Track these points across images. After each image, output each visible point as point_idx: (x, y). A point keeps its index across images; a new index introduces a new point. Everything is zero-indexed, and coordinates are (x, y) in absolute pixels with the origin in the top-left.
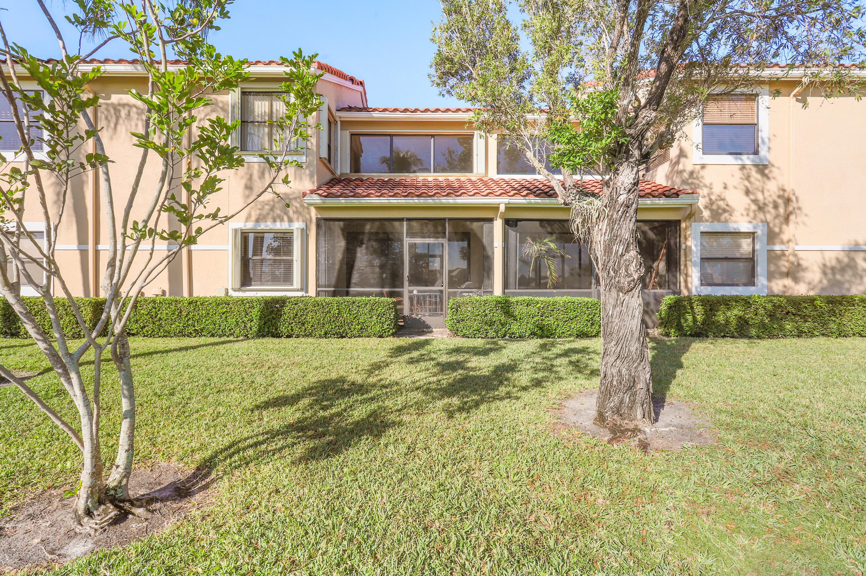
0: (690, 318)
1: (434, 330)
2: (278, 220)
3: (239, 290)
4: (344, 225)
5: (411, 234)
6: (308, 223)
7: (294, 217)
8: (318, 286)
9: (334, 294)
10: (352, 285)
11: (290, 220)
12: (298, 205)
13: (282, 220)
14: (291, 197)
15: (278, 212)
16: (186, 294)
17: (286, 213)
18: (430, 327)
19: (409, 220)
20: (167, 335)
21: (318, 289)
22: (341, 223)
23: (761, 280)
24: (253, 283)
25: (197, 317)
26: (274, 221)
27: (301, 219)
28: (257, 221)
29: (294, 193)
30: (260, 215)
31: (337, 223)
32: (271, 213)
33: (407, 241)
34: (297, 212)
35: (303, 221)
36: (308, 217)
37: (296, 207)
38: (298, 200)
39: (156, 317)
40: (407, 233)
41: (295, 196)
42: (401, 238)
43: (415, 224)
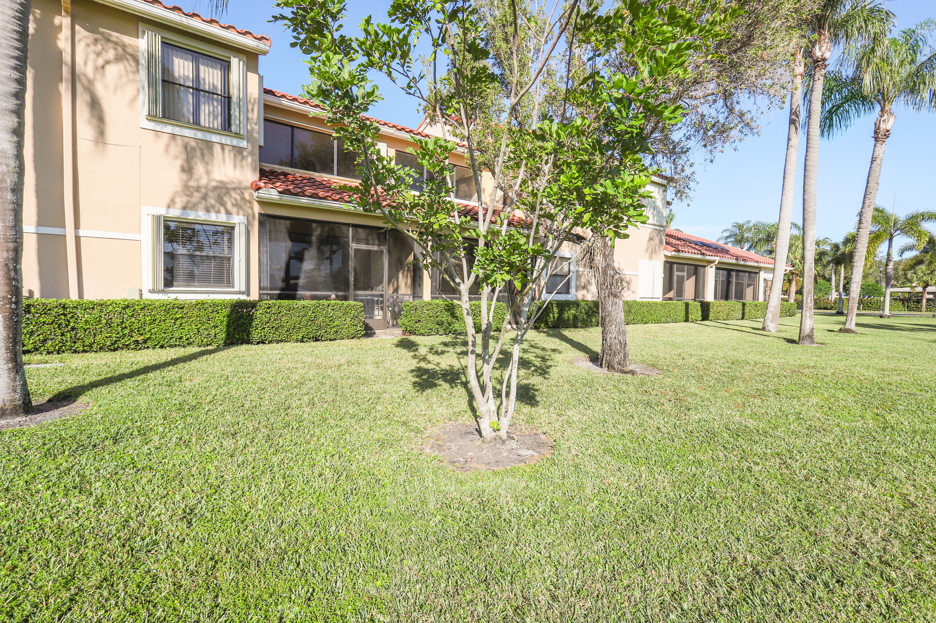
0: (551, 315)
1: (376, 331)
2: (212, 210)
3: (163, 292)
4: (291, 224)
5: (357, 240)
6: (251, 219)
7: (234, 210)
8: (260, 288)
10: (299, 288)
11: (228, 213)
12: (238, 197)
13: (218, 212)
14: (229, 186)
15: (212, 201)
16: (74, 296)
17: (223, 204)
18: (372, 329)
19: (355, 226)
20: (88, 349)
21: (261, 292)
22: (288, 222)
23: (573, 290)
24: (175, 283)
25: (136, 326)
26: (208, 210)
27: (241, 212)
28: (184, 208)
29: (233, 182)
30: (188, 202)
31: (282, 221)
32: (204, 202)
33: (354, 246)
34: (236, 205)
35: (244, 215)
36: (250, 211)
37: (236, 199)
38: (238, 191)
39: (67, 326)
40: (353, 239)
41: (233, 186)
42: (348, 243)
43: (360, 230)
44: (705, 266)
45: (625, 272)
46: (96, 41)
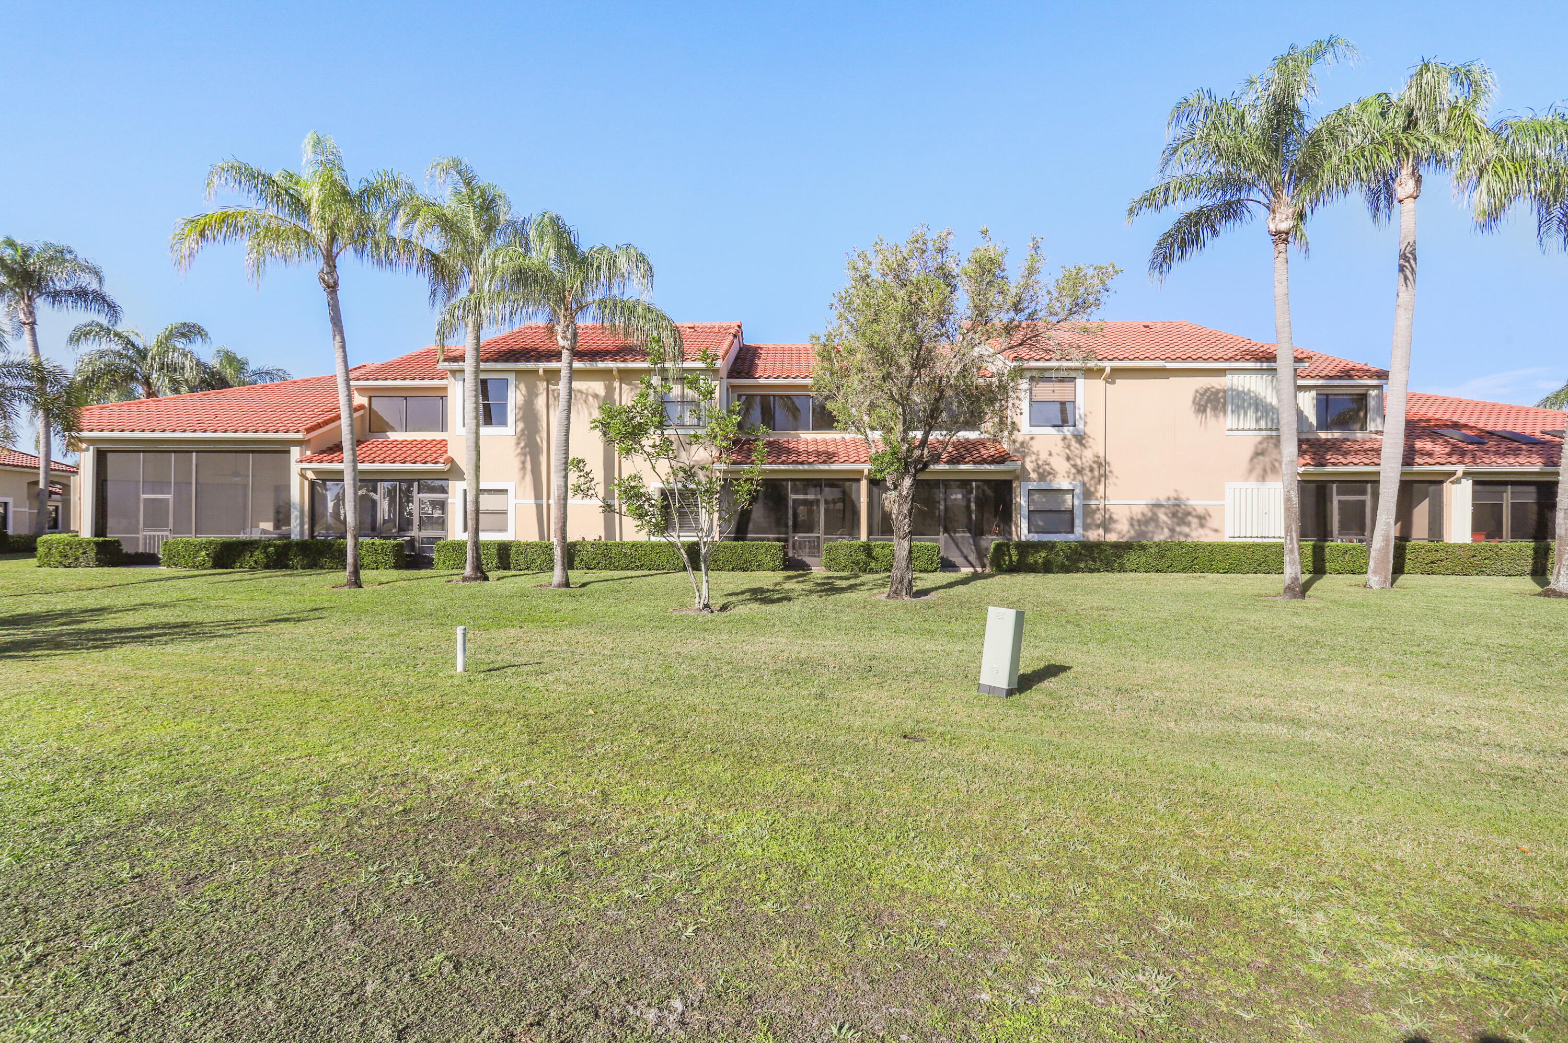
1: (813, 568)
5: (795, 491)
8: (721, 533)
9: (736, 539)
10: (749, 532)
16: (618, 539)
18: (808, 564)
19: (792, 480)
21: (722, 536)
23: (1079, 530)
33: (791, 497)
40: (791, 491)
42: (787, 495)
43: (798, 483)
44: (1442, 482)
45: (1190, 502)
46: (632, 390)
